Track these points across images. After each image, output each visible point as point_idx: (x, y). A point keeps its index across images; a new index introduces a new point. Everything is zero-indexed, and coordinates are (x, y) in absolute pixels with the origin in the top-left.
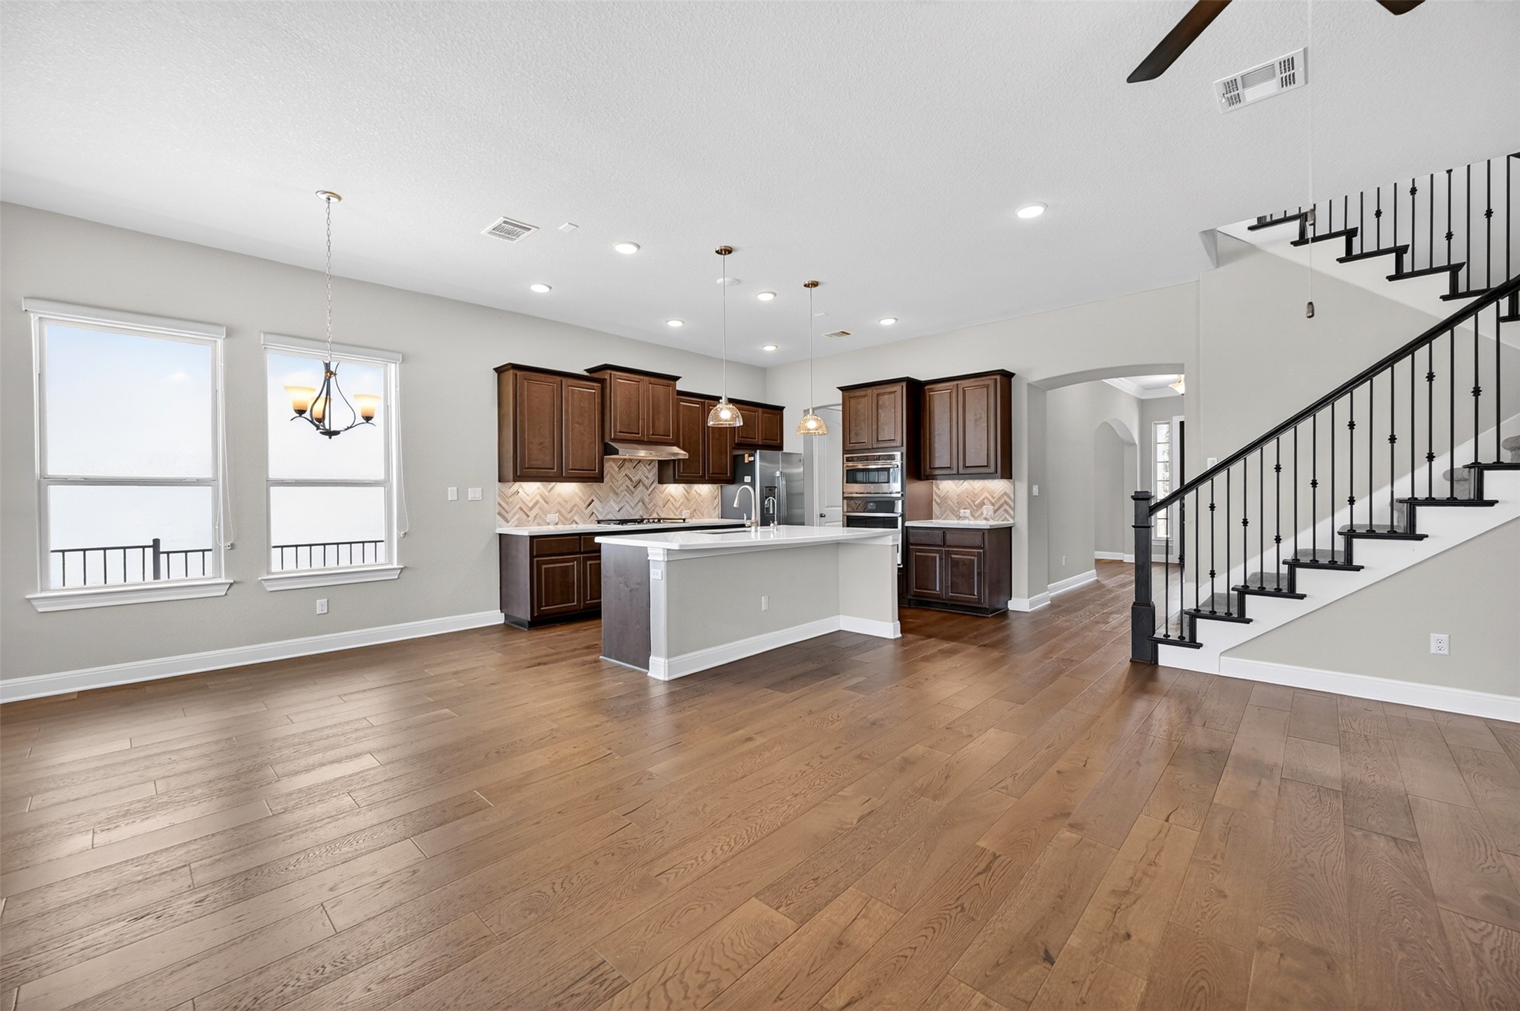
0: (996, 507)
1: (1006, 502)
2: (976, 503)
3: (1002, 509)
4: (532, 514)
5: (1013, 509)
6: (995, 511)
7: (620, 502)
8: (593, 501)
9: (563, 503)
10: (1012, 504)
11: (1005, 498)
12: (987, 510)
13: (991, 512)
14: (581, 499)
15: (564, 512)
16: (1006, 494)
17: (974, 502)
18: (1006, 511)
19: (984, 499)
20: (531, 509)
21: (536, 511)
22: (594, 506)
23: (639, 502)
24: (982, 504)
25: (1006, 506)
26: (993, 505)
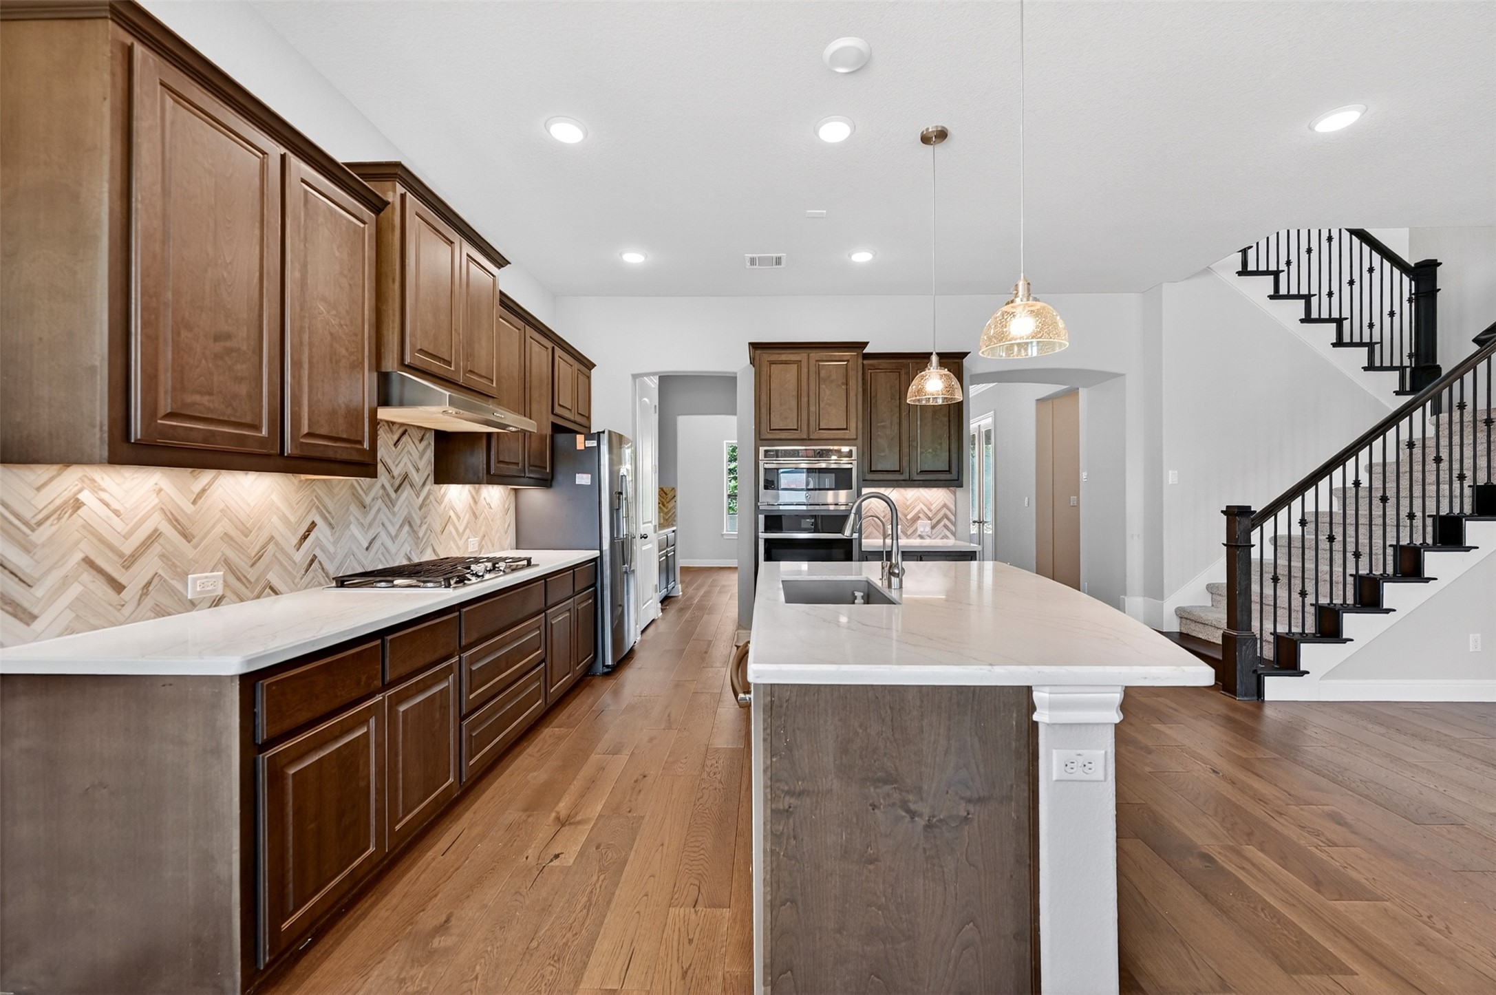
0: (934, 521)
1: (946, 516)
2: (909, 517)
3: (942, 524)
4: (134, 580)
5: (954, 524)
6: (933, 527)
7: (370, 525)
8: (313, 524)
9: (234, 533)
10: (952, 518)
11: (945, 510)
12: (923, 526)
13: (928, 529)
14: (284, 519)
15: (242, 563)
16: (945, 506)
17: (906, 516)
18: (945, 526)
19: (919, 512)
20: (129, 561)
21: (149, 566)
22: (317, 543)
23: (402, 526)
24: (916, 518)
25: (945, 521)
26: (930, 519)
